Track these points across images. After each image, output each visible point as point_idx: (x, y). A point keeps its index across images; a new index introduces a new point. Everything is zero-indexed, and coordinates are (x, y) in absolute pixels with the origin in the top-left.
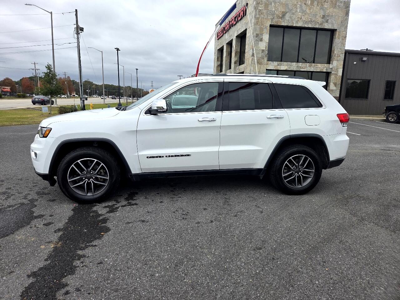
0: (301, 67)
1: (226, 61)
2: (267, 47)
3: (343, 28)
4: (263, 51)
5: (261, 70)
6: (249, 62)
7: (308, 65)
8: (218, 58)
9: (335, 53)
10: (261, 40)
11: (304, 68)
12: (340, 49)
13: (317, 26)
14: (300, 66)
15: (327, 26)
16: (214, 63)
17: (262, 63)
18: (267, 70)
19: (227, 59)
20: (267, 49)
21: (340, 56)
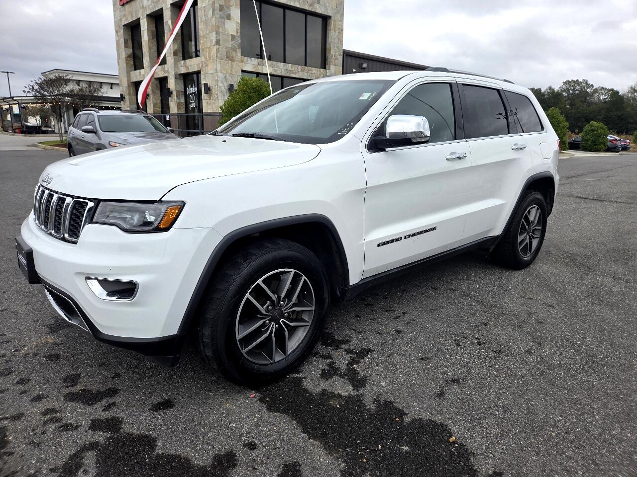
0: (291, 71)
1: (150, 48)
2: (239, 31)
3: (338, 16)
4: (233, 37)
5: (234, 71)
6: (210, 53)
7: (300, 70)
8: (126, 42)
9: (332, 53)
10: (229, 17)
11: (295, 74)
12: (338, 47)
13: (307, 7)
14: (290, 69)
15: (319, 10)
16: (118, 50)
17: (234, 58)
18: (243, 71)
19: (151, 45)
20: (239, 34)
21: (337, 59)
